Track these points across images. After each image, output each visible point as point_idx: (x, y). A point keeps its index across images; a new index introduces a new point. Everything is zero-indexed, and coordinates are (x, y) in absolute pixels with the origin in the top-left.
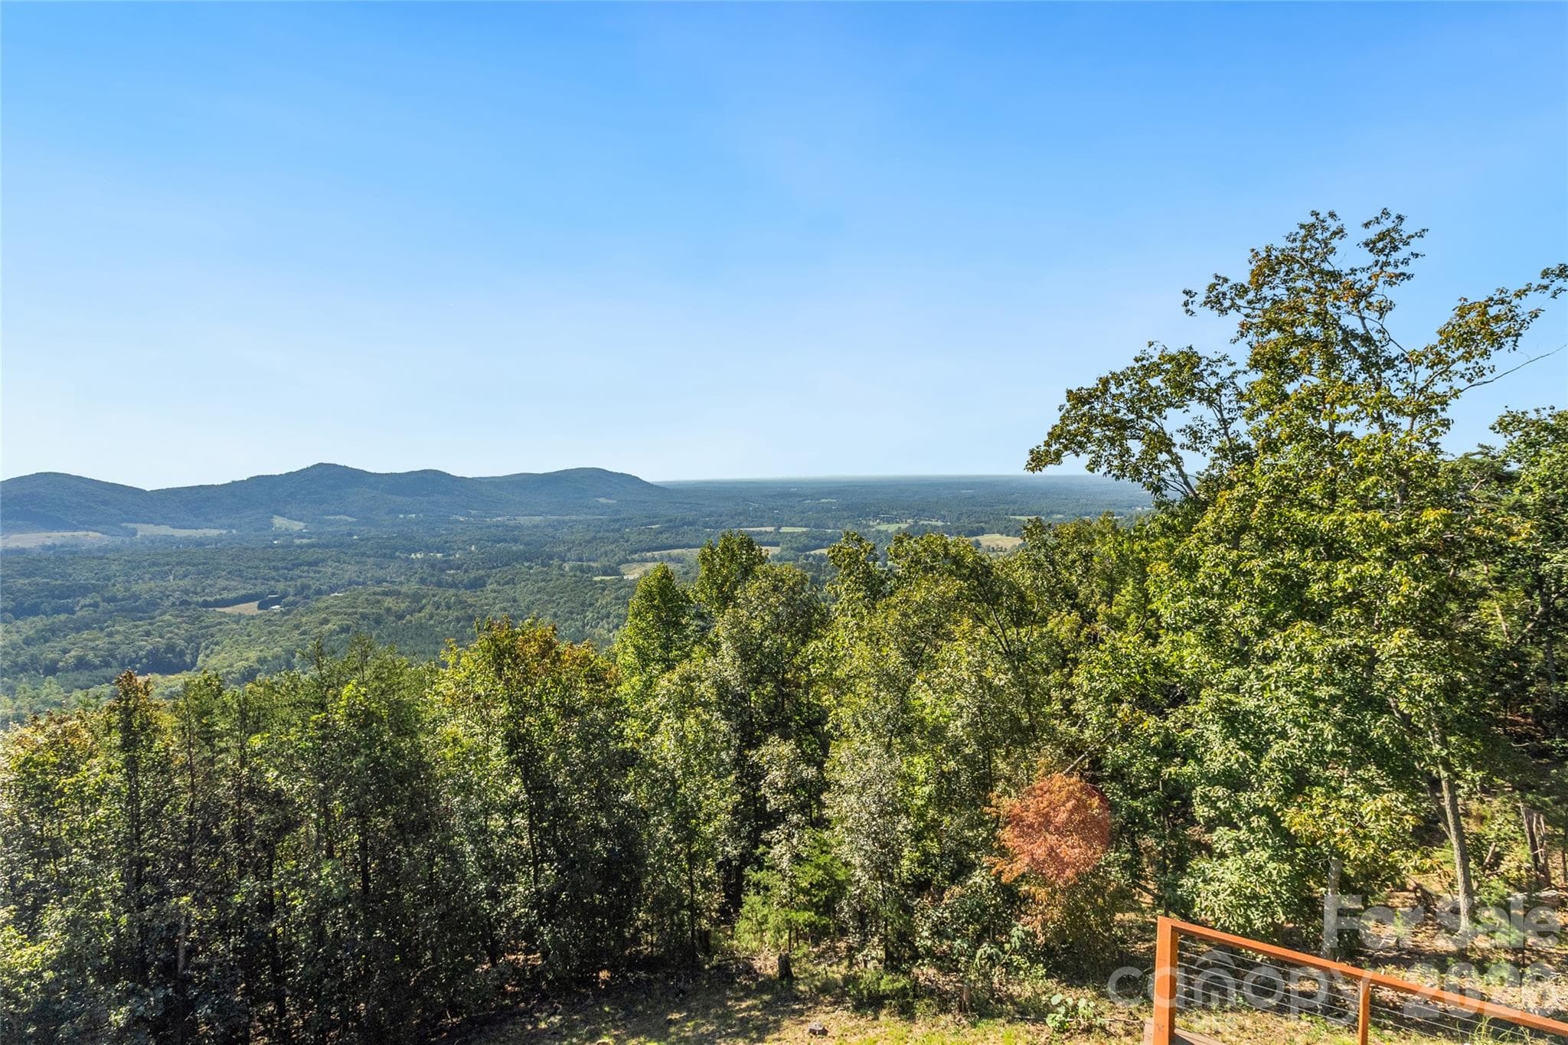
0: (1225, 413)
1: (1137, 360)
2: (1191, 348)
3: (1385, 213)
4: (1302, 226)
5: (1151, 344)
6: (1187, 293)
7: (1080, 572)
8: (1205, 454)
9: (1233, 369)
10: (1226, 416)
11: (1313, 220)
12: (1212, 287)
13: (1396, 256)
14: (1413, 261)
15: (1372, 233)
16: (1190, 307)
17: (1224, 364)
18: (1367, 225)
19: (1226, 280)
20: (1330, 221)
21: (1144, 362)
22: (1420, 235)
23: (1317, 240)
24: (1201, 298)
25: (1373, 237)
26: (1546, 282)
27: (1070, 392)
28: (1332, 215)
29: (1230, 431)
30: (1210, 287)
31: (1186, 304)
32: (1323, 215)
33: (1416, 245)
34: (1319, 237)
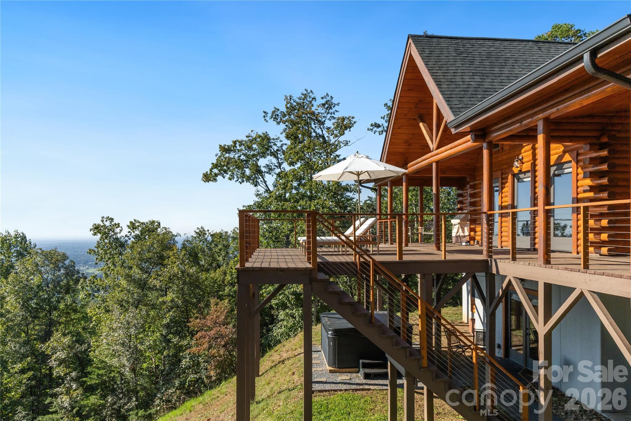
0: (279, 160)
1: (247, 137)
2: (266, 132)
3: (327, 95)
4: (303, 94)
5: (252, 131)
6: (265, 112)
7: (223, 255)
8: (273, 176)
9: (281, 143)
10: (280, 162)
11: (305, 92)
12: (274, 112)
13: (331, 111)
14: (336, 113)
15: (324, 101)
16: (266, 118)
17: (278, 141)
18: (322, 98)
19: (278, 110)
20: (311, 94)
21: (250, 138)
22: (338, 104)
23: (308, 101)
24: (269, 115)
25: (324, 102)
26: (372, 128)
27: (220, 146)
28: (311, 91)
29: (281, 167)
30: (273, 112)
31: (264, 117)
32: (309, 91)
33: (336, 108)
34: (308, 99)
